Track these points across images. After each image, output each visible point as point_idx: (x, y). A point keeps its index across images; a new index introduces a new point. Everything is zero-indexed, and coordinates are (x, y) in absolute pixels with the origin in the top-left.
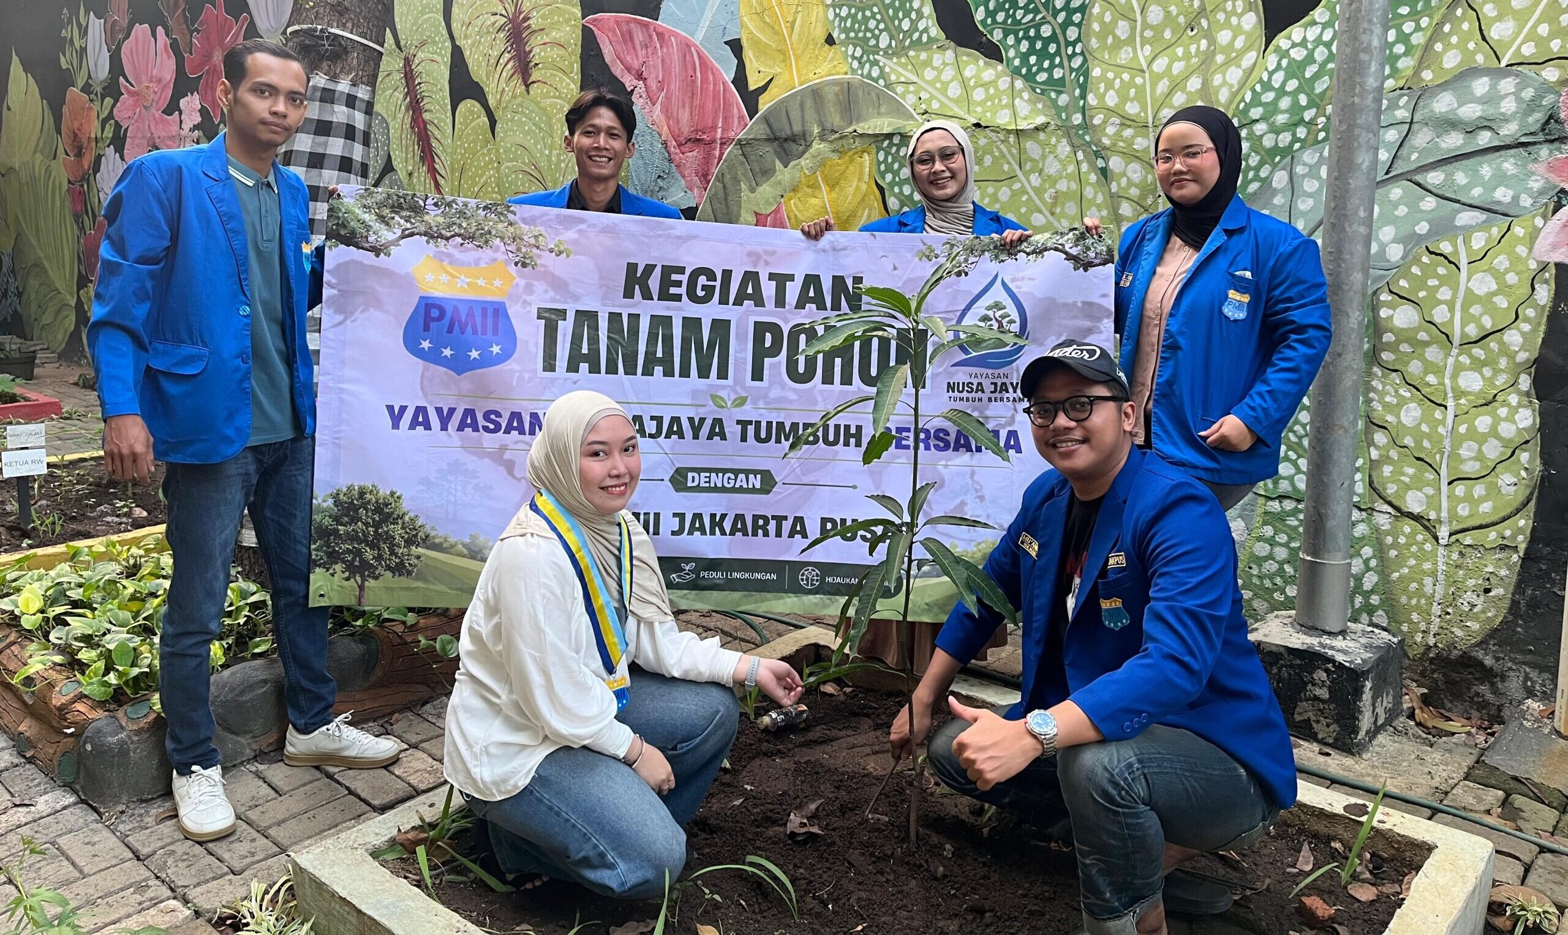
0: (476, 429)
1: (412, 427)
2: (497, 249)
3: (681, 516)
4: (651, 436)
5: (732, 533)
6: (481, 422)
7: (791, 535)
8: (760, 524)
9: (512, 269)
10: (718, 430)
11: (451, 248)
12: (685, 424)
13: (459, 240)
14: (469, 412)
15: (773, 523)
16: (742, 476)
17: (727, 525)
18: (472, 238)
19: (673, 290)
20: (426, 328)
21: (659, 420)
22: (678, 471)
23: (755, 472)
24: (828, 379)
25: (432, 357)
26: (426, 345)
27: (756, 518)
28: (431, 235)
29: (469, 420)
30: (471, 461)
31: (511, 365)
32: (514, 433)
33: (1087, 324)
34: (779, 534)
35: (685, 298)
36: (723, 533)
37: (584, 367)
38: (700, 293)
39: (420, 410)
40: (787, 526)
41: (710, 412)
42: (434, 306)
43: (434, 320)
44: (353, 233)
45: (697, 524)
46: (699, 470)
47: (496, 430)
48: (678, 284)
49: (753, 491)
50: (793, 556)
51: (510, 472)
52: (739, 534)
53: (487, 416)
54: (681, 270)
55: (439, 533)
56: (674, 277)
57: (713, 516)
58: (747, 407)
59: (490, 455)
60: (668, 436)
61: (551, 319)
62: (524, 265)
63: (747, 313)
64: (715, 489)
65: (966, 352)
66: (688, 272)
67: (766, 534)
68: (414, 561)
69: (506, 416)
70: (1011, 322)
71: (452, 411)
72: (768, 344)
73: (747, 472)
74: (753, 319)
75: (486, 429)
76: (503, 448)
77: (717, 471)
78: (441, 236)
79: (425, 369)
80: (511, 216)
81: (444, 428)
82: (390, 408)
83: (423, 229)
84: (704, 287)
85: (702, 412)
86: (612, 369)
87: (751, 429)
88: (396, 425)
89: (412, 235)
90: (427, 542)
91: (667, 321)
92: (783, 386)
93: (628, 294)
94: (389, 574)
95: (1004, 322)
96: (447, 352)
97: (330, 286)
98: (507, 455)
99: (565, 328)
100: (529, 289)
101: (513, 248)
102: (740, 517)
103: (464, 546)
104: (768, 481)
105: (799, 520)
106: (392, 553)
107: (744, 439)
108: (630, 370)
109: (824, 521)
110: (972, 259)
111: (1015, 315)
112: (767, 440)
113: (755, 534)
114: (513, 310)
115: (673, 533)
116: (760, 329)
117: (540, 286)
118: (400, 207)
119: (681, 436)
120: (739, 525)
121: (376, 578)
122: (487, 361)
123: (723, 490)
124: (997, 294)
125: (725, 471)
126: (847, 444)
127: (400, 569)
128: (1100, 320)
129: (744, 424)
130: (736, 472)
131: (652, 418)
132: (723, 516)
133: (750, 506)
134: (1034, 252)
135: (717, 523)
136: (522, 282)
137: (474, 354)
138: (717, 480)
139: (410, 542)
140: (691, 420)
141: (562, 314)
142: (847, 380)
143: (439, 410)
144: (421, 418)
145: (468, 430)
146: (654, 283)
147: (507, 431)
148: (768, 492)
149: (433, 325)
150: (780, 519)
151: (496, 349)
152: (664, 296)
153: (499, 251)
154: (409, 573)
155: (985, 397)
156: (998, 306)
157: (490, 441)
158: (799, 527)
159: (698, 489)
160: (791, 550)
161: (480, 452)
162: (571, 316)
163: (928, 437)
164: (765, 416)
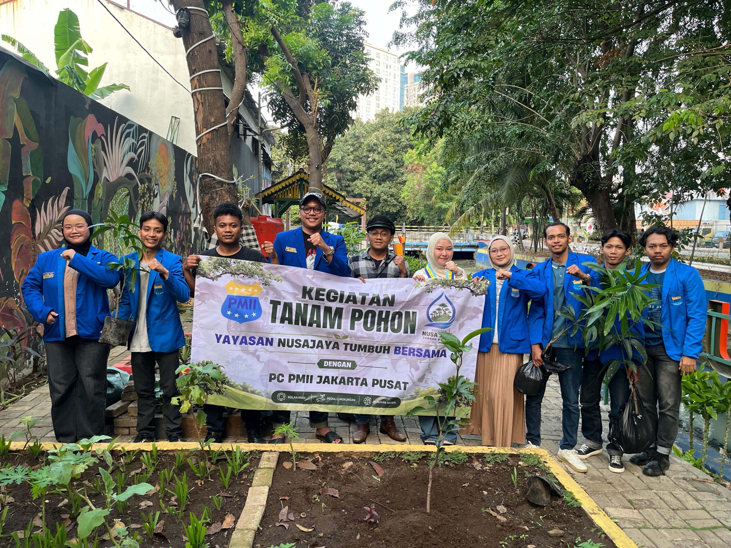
0: (246, 344)
1: (224, 342)
2: (256, 279)
3: (321, 377)
4: (311, 347)
5: (340, 384)
6: (248, 341)
7: (361, 385)
8: (350, 380)
9: (261, 286)
10: (336, 346)
11: (240, 278)
12: (324, 343)
13: (242, 275)
14: (244, 338)
15: (355, 380)
16: (344, 363)
17: (338, 381)
18: (247, 275)
19: (321, 297)
20: (230, 307)
21: (314, 341)
22: (321, 360)
23: (349, 361)
24: (379, 330)
25: (231, 317)
26: (229, 313)
27: (349, 378)
28: (233, 274)
29: (244, 341)
30: (245, 356)
31: (260, 320)
32: (260, 345)
33: (474, 314)
34: (357, 384)
35: (326, 300)
36: (336, 383)
37: (286, 322)
38: (332, 298)
39: (227, 337)
40: (360, 381)
41: (334, 339)
42: (233, 299)
43: (233, 304)
44: (205, 272)
45: (327, 380)
46: (328, 360)
47: (254, 344)
48: (323, 295)
49: (348, 368)
50: (362, 393)
51: (258, 360)
52: (342, 384)
53: (250, 339)
54: (324, 290)
55: (232, 381)
56: (321, 292)
57: (333, 377)
58: (348, 339)
59: (251, 353)
60: (317, 348)
61: (275, 304)
62: (266, 285)
63: (350, 306)
64: (334, 367)
65: (431, 321)
66: (327, 291)
67: (352, 384)
68: (224, 390)
69: (257, 338)
70: (450, 312)
71: (238, 337)
72: (357, 316)
73: (346, 361)
74: (351, 308)
75: (250, 344)
76: (256, 351)
77: (335, 361)
78: (236, 274)
79: (229, 322)
80: (261, 267)
81: (235, 343)
82: (217, 335)
83: (230, 271)
84: (333, 297)
85: (331, 339)
86: (297, 323)
87: (349, 347)
88: (218, 342)
89: (226, 273)
90: (228, 383)
91: (318, 307)
92: (362, 332)
93: (304, 297)
94: (215, 393)
95: (447, 312)
96: (237, 315)
97: (197, 291)
98: (257, 353)
99: (280, 308)
100: (267, 293)
101: (262, 278)
102: (343, 378)
103: (241, 386)
104: (354, 365)
105: (365, 379)
106: (217, 386)
107: (346, 349)
108: (304, 324)
109: (374, 380)
110: (434, 287)
111: (451, 310)
112: (355, 350)
113: (348, 384)
114: (261, 301)
115: (317, 383)
116: (354, 311)
117: (271, 293)
118: (222, 263)
119: (322, 348)
120: (342, 381)
121: (212, 394)
122: (251, 319)
123: (337, 368)
124: (443, 300)
125: (338, 361)
126: (384, 352)
127: (219, 392)
128: (478, 313)
129: (346, 345)
130: (342, 361)
131: (312, 341)
132: (337, 377)
133: (347, 374)
134: (458, 287)
135: (334, 380)
136: (265, 291)
137: (246, 316)
138: (335, 364)
139: (223, 382)
140: (326, 342)
141: (279, 303)
142: (386, 330)
143: (233, 337)
144: (227, 340)
145: (244, 344)
146: (313, 294)
147: (257, 344)
148: (354, 369)
149: (232, 306)
150: (357, 379)
151: (254, 314)
152: (317, 298)
153: (256, 280)
154: (222, 394)
155: (437, 338)
156: (443, 305)
157: (252, 348)
158: (364, 383)
159: (328, 367)
160: (362, 391)
161: (247, 352)
162: (282, 304)
163: (414, 351)
164: (354, 342)
